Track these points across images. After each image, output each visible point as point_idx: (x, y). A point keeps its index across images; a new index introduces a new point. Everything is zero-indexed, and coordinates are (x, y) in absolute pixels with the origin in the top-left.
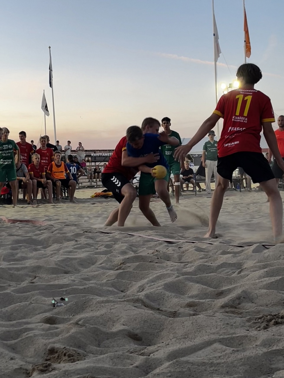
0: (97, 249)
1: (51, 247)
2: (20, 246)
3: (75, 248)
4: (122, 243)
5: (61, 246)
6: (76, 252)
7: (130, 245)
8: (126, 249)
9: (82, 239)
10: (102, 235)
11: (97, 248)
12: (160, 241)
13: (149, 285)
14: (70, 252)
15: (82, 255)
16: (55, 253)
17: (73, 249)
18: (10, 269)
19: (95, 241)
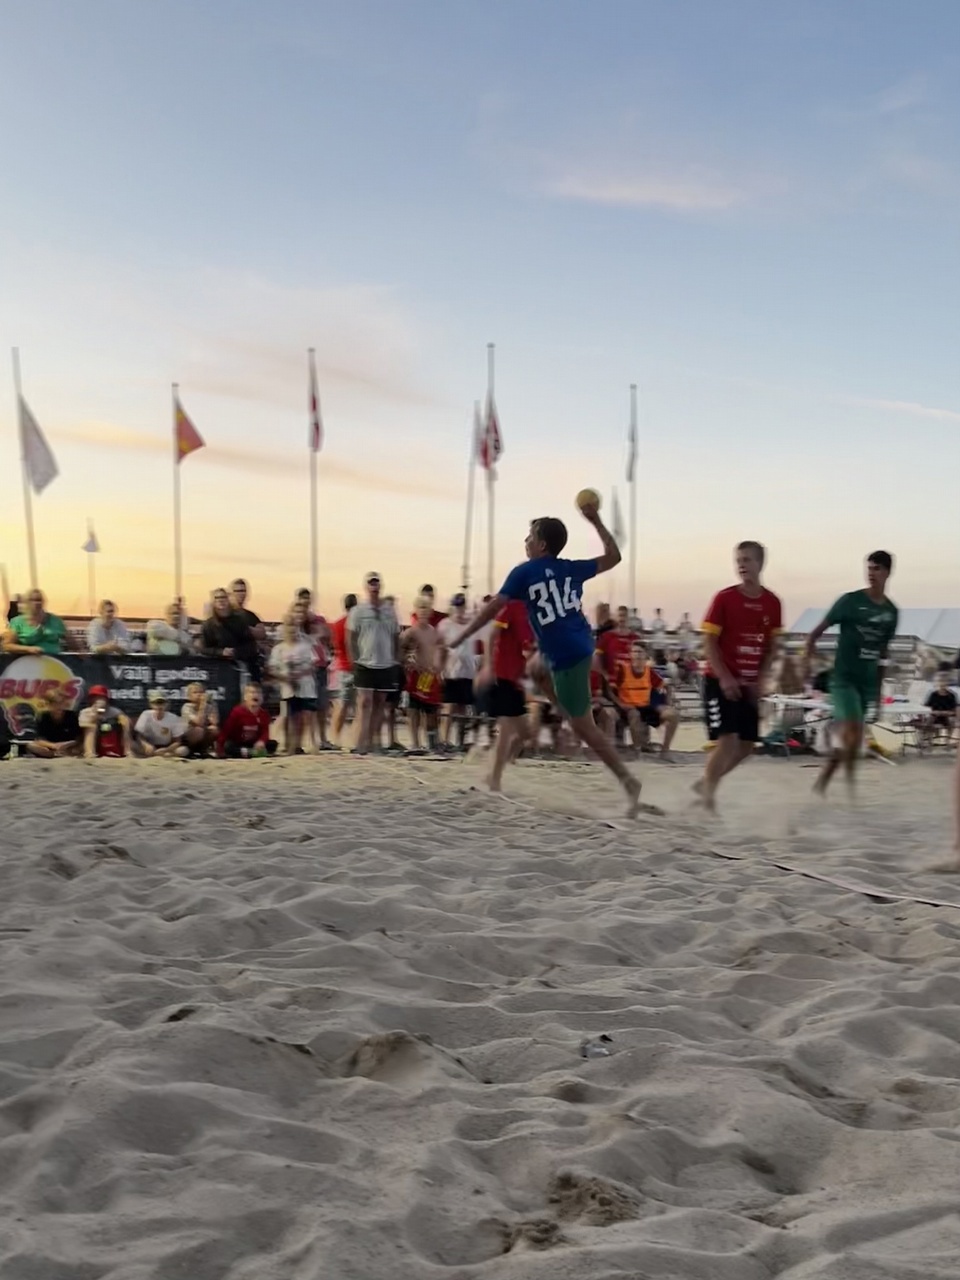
0: (700, 902)
1: (595, 887)
2: (529, 878)
3: (648, 896)
4: (760, 890)
5: (616, 886)
6: (650, 907)
7: (778, 899)
8: (767, 908)
9: (665, 872)
10: (716, 862)
11: (700, 899)
12: (851, 895)
13: (809, 1019)
14: (637, 905)
15: (662, 916)
16: (603, 907)
17: (643, 899)
18: (500, 940)
19: (697, 879)
